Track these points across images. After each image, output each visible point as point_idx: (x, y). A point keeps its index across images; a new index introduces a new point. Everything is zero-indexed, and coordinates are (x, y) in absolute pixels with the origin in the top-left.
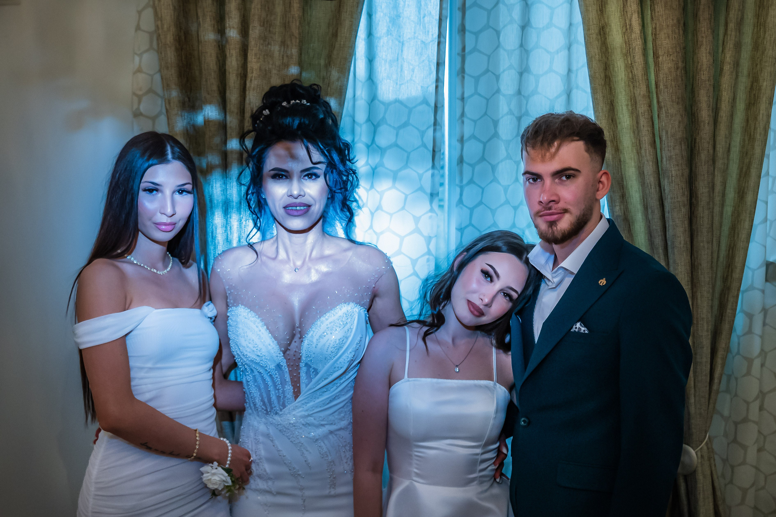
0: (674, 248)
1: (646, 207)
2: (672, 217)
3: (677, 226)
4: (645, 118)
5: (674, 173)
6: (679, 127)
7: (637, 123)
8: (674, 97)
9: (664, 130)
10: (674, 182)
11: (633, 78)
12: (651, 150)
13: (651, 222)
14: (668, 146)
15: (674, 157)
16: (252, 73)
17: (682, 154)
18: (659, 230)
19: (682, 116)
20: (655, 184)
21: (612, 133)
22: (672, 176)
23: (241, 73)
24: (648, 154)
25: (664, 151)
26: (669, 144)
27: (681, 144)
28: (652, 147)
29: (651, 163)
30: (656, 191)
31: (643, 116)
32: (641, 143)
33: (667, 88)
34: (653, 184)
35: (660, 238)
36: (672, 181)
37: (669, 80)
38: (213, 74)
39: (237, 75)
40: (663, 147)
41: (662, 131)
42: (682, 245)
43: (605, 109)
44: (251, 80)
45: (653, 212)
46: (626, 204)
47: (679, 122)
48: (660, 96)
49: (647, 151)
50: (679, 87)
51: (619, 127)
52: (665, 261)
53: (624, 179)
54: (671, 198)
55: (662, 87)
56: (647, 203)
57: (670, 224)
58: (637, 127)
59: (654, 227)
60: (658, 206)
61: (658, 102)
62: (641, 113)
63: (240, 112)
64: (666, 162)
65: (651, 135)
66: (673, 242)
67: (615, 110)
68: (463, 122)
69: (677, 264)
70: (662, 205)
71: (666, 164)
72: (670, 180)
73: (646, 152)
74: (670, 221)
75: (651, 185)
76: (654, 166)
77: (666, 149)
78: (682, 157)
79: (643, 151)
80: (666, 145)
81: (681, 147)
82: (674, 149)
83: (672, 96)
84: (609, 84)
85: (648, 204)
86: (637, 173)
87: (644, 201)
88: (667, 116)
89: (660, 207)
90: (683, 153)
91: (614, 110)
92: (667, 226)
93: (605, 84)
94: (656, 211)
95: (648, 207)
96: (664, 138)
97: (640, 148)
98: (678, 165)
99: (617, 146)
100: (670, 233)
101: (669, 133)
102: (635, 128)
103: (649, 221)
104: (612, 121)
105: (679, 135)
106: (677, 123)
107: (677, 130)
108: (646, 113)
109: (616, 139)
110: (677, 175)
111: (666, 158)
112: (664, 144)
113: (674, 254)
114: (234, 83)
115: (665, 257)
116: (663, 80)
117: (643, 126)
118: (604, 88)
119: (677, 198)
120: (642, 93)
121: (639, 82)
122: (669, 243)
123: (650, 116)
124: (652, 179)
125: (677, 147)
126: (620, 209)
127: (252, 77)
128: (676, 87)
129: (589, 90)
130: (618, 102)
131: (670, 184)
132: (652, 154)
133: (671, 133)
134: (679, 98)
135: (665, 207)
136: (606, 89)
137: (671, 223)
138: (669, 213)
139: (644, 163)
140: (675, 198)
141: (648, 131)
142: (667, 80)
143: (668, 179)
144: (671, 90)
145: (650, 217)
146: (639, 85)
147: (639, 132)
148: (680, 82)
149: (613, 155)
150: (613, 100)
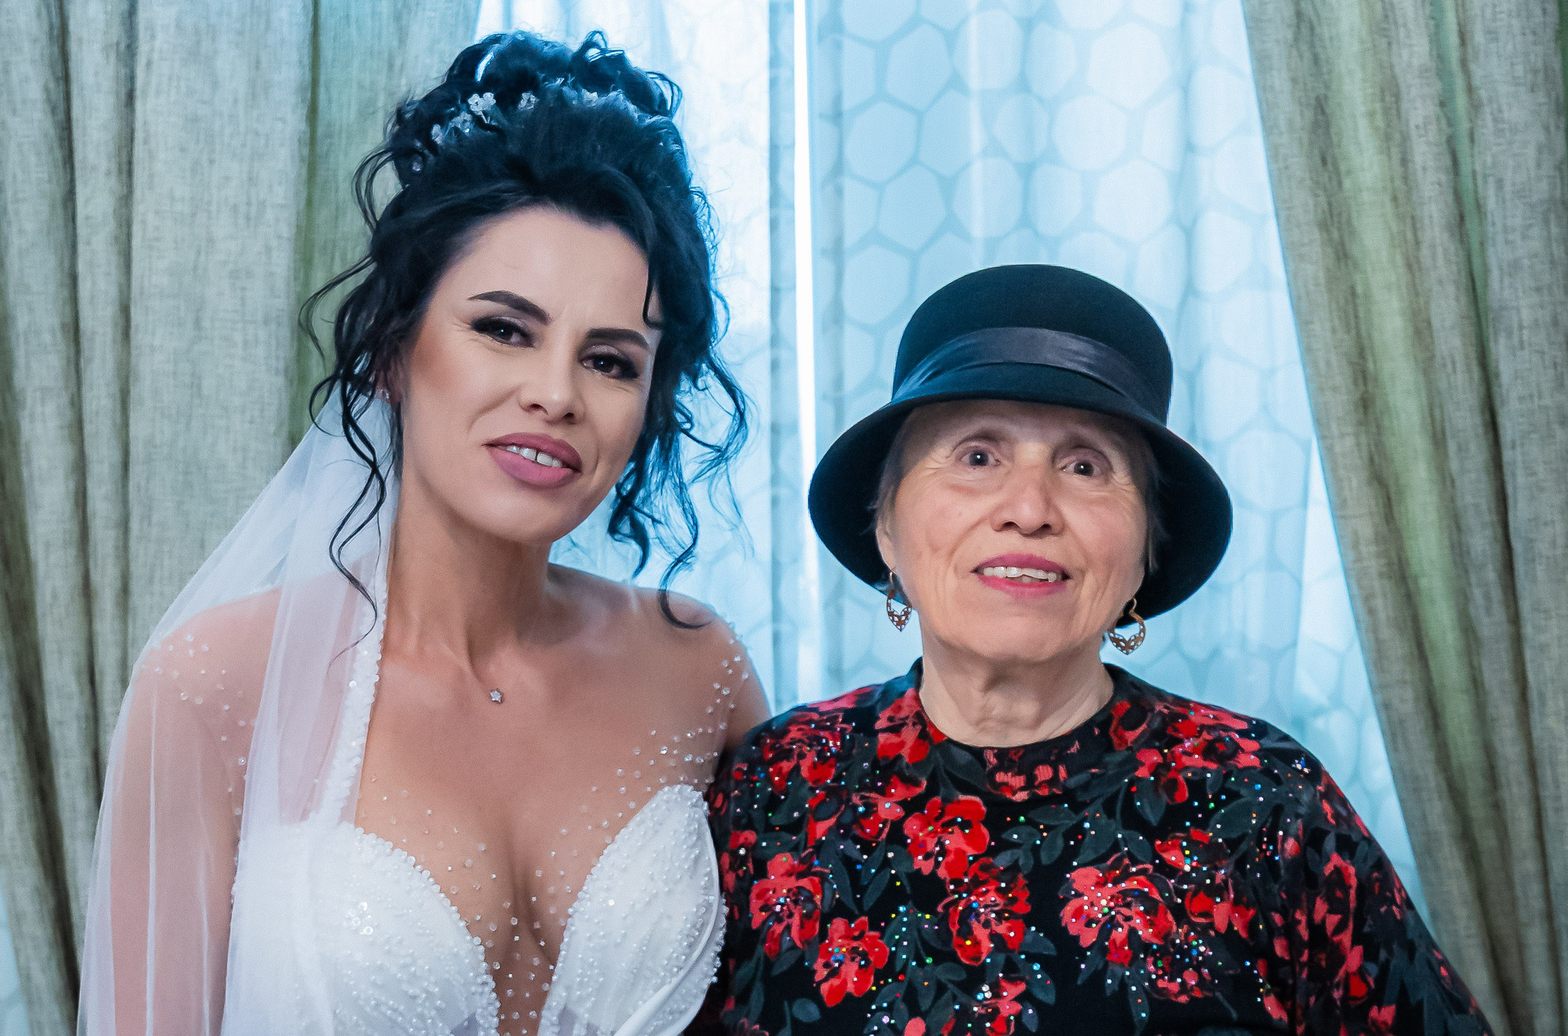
0: (1533, 560)
1: (1438, 439)
2: (1524, 462)
3: (1542, 490)
4: (1428, 143)
5: (1526, 314)
6: (1539, 165)
7: (1404, 161)
8: (1520, 70)
9: (1491, 180)
10: (1530, 345)
11: (1386, 17)
12: (1452, 248)
13: (1458, 483)
14: (1506, 230)
15: (1526, 262)
16: (153, 37)
17: (1552, 255)
18: (1484, 507)
19: (1547, 129)
20: (1467, 357)
21: (1322, 199)
22: (1521, 327)
23: (118, 44)
24: (1440, 262)
25: (1494, 245)
26: (1509, 222)
27: (1546, 222)
28: (1452, 235)
29: (1451, 289)
30: (1471, 378)
31: (1420, 136)
32: (1418, 225)
33: (1496, 40)
34: (1459, 358)
35: (1489, 532)
36: (1521, 342)
37: (1501, 12)
38: (26, 46)
39: (106, 49)
40: (1490, 235)
41: (1485, 182)
42: (1559, 551)
43: (1298, 119)
44: (149, 64)
45: (1461, 449)
46: (1374, 430)
47: (1540, 150)
48: (1473, 67)
49: (1440, 250)
50: (1534, 33)
51: (1347, 183)
52: (1508, 607)
53: (1368, 353)
54: (1521, 399)
55: (1479, 37)
56: (1443, 421)
57: (1518, 483)
58: (1405, 178)
59: (1469, 499)
60: (1480, 430)
61: (1470, 89)
62: (1417, 127)
63: (120, 171)
64: (1501, 281)
65: (1450, 198)
66: (1531, 541)
67: (1333, 130)
68: (839, 192)
69: (1546, 611)
70: (1492, 426)
71: (1502, 289)
72: (1516, 340)
73: (1434, 256)
74: (1520, 472)
75: (1454, 363)
76: (1464, 300)
77: (1500, 238)
78: (1552, 262)
79: (1425, 252)
80: (1499, 226)
81: (1549, 233)
82: (1524, 237)
83: (1512, 64)
84: (1312, 45)
85: (1447, 425)
86: (1410, 331)
87: (1432, 416)
88: (1499, 132)
89: (1486, 433)
90: (1556, 252)
91: (1327, 126)
92: (1510, 490)
93: (1296, 39)
94: (1473, 447)
95: (1448, 434)
96: (1491, 204)
97: (1417, 243)
98: (1538, 290)
99: (1342, 243)
100: (1520, 512)
101: (1508, 187)
102: (1398, 183)
103: (1453, 482)
104: (1324, 161)
105: (1542, 189)
106: (1531, 152)
107: (1532, 174)
108: (1433, 128)
109: (1339, 222)
110: (1536, 320)
111: (1501, 269)
112: (1494, 224)
113: (1534, 580)
114: (96, 74)
115: (1505, 593)
116: (1483, 17)
117: (1424, 169)
118: (1295, 53)
119: (1540, 398)
120: (1416, 62)
121: (1405, 25)
122: (1517, 546)
123: (1444, 139)
124: (1456, 342)
125: (1535, 232)
126: (1358, 445)
127: (152, 50)
128: (1524, 34)
129: (1245, 64)
130: (1339, 105)
131: (1514, 355)
132: (1454, 259)
133: (1514, 184)
134: (1535, 72)
135: (1502, 432)
136: (1301, 56)
137: (1521, 479)
138: (1514, 447)
139: (1430, 290)
140: (1531, 396)
141: (1439, 184)
142: (1494, 13)
143: (1510, 335)
144: (1510, 47)
145: (1454, 465)
146: (1408, 36)
147: (1409, 192)
148: (1537, 20)
149: (1328, 270)
150: (1326, 97)
